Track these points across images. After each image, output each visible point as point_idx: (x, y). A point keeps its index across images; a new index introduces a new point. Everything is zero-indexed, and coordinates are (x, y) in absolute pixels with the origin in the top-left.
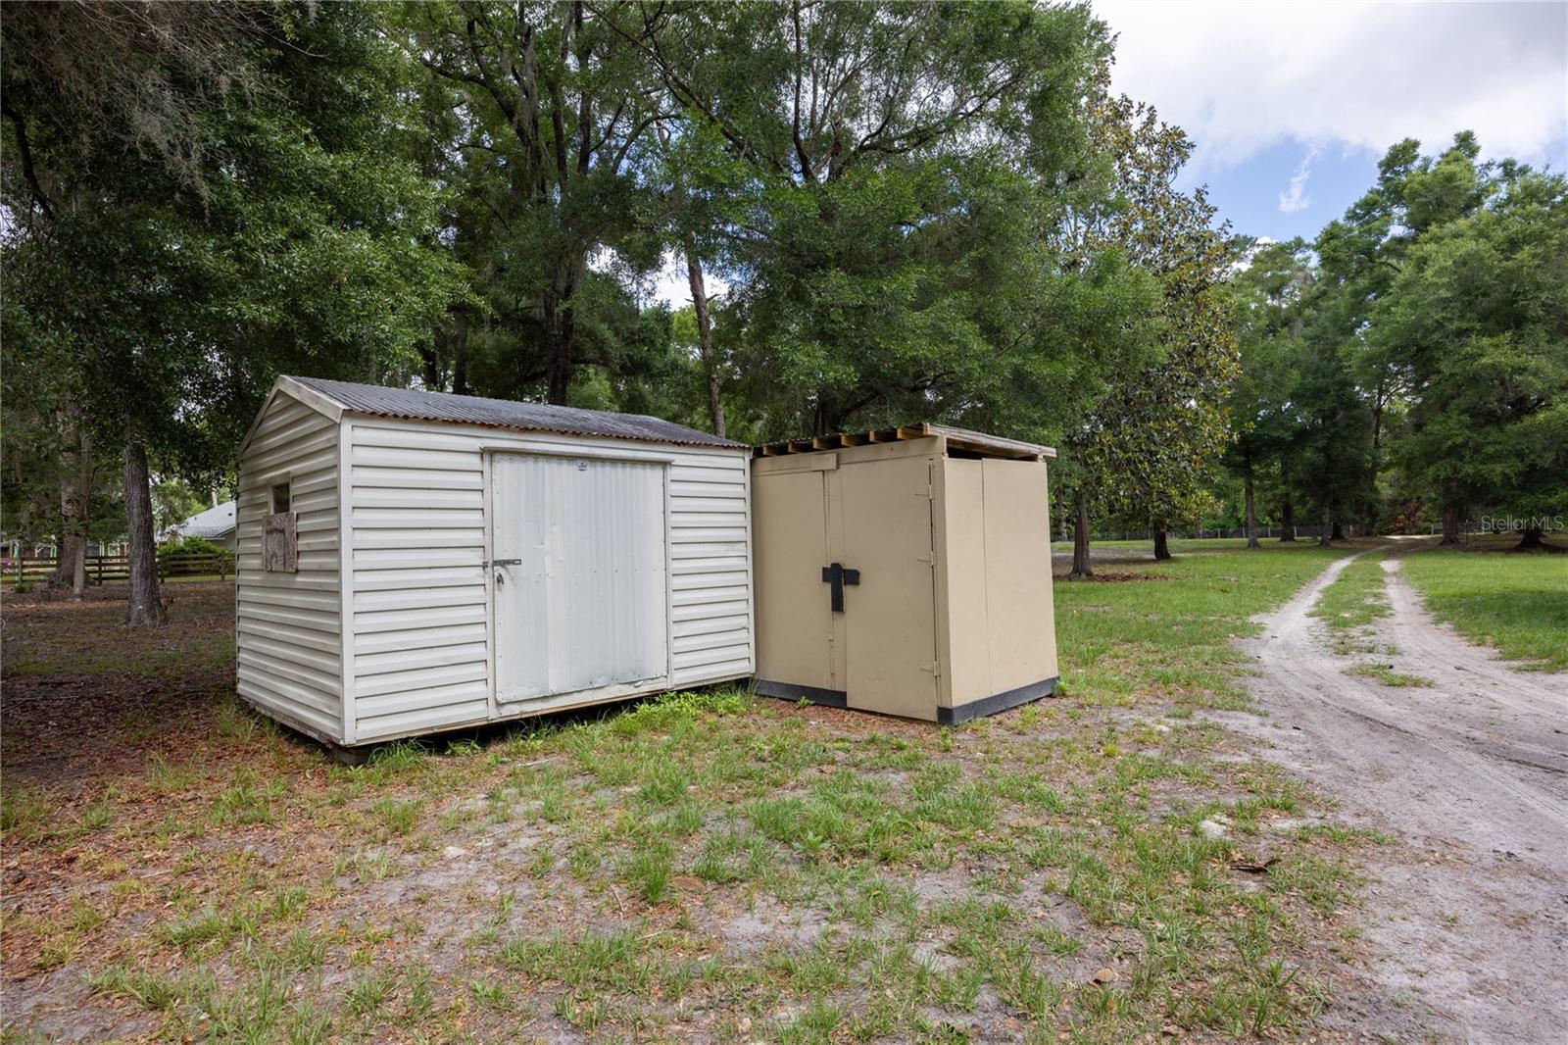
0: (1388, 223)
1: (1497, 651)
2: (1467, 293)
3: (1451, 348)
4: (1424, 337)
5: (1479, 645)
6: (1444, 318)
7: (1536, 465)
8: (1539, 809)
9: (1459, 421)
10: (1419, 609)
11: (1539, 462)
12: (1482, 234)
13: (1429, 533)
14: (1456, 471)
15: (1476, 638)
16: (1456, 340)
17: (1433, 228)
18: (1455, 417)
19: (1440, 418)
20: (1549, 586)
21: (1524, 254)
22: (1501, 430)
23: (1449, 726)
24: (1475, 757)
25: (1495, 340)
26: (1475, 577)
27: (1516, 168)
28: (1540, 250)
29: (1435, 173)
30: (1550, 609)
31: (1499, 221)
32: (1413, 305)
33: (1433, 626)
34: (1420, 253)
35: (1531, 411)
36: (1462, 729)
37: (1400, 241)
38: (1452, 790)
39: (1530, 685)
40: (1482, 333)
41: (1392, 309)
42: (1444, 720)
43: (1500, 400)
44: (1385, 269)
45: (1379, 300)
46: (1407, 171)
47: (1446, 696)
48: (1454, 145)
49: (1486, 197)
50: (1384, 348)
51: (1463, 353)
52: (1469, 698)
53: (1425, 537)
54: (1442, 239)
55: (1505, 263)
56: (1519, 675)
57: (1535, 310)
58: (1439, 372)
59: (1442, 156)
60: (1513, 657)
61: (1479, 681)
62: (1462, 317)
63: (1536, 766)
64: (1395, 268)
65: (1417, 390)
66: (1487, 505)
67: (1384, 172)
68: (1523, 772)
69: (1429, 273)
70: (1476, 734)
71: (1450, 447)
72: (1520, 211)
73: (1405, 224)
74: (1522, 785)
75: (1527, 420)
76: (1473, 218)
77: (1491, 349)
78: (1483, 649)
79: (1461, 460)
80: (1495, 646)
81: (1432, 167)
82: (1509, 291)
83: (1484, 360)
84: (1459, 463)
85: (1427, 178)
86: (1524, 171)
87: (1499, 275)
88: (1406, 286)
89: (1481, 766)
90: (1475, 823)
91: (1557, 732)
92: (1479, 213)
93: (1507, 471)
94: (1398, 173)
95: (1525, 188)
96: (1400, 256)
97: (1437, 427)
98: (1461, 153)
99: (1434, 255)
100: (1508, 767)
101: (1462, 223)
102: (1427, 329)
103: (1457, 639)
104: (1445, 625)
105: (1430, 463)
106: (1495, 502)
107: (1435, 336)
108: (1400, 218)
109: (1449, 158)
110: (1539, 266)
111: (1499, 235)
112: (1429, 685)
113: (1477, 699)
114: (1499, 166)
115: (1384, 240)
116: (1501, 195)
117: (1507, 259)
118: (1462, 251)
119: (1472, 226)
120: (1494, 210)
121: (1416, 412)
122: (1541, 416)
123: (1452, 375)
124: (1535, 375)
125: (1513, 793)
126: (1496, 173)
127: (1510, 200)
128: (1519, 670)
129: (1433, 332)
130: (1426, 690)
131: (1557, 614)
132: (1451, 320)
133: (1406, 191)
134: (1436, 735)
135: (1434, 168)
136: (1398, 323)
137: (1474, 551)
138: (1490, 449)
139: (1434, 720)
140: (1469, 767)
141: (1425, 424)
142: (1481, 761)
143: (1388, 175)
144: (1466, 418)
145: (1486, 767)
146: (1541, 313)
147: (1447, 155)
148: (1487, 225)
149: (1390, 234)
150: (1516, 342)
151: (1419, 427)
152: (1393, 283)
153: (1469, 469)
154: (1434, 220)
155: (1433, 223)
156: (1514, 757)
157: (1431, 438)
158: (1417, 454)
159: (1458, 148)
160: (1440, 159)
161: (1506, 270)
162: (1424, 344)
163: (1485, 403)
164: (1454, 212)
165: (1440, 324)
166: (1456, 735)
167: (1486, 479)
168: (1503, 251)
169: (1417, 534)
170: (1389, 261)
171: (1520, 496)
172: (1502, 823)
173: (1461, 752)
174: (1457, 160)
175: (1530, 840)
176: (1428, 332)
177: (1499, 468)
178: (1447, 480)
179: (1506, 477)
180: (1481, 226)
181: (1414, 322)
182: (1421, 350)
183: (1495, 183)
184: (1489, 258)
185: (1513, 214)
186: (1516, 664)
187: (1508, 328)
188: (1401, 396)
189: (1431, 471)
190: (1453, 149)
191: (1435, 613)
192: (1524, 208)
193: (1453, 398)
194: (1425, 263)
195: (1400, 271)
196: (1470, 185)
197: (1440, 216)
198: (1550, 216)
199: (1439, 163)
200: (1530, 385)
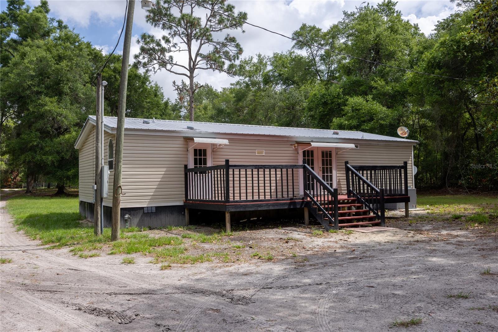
0: (10, 31)
1: (41, 241)
2: (41, 74)
3: (34, 99)
4: (23, 91)
5: (34, 240)
6: (31, 84)
7: (64, 157)
8: (46, 310)
9: (36, 134)
10: (11, 225)
11: (65, 156)
12: (48, 50)
13: (22, 188)
14: (33, 158)
15: (33, 237)
16: (36, 96)
17: (29, 40)
18: (34, 132)
19: (27, 132)
20: (64, 211)
21: (64, 64)
22: (52, 141)
23: (16, 280)
24: (24, 293)
25: (51, 99)
26: (37, 208)
27: (63, 25)
28: (69, 64)
29: (32, 14)
30: (63, 221)
31: (56, 46)
32: (19, 75)
33: (16, 233)
34: (22, 50)
35: (63, 134)
36: (20, 280)
37: (15, 41)
38: (12, 311)
39: (51, 255)
40: (46, 95)
41: (9, 74)
42: (14, 278)
43: (52, 127)
44: (7, 53)
45: (3, 68)
46: (19, 8)
47: (16, 266)
48: (40, 5)
49: (51, 34)
50: (5, 93)
51: (38, 102)
52: (25, 265)
53: (20, 189)
54: (33, 46)
55: (56, 66)
56: (48, 251)
57: (66, 89)
58: (28, 110)
59: (35, 8)
60: (46, 243)
61: (31, 256)
62: (39, 86)
63: (47, 291)
64: (12, 54)
65: (18, 117)
66: (45, 175)
67: (9, 5)
68: (42, 295)
69: (26, 61)
70: (27, 282)
71: (31, 146)
72: (63, 44)
73: (18, 34)
74: (41, 301)
75: (62, 137)
76: (46, 41)
77: (49, 103)
78: (35, 241)
79: (35, 153)
80: (40, 239)
81: (30, 11)
82: (57, 79)
83: (46, 108)
84: (34, 154)
85: (28, 15)
86: (66, 27)
87: (54, 70)
88: (15, 64)
89: (26, 296)
90: (19, 324)
91: (58, 274)
92: (48, 40)
93: (53, 159)
94: (15, 8)
95: (66, 35)
96: (15, 49)
97: (26, 136)
98: (42, 9)
99: (29, 53)
100: (37, 294)
101: (41, 42)
102: (24, 88)
103: (25, 238)
104: (22, 232)
105: (22, 153)
106: (47, 174)
107: (28, 92)
108: (15, 31)
109: (37, 10)
110: (69, 70)
111: (55, 52)
112: (9, 262)
113: (29, 265)
114: (57, 21)
115: (8, 39)
116: (57, 35)
117: (58, 64)
118: (40, 55)
119: (45, 45)
120: (54, 40)
121: (18, 127)
122: (67, 136)
123: (34, 112)
124: (65, 118)
125: (37, 306)
126: (56, 24)
127: (60, 38)
128: (48, 249)
129: (26, 90)
130: (8, 264)
131: (65, 223)
132: (34, 86)
133: (19, 18)
134: (9, 285)
135: (31, 12)
136: (11, 82)
137: (39, 196)
138: (47, 149)
139: (10, 278)
140: (21, 298)
141: (21, 134)
142: (27, 294)
143: (11, 7)
144: (38, 134)
145: (28, 296)
146: (68, 91)
147: (37, 8)
148: (51, 46)
149: (11, 37)
150: (59, 102)
151: (18, 135)
152: (10, 62)
153: (38, 157)
154: (30, 36)
155: (29, 38)
156: (40, 289)
157: (23, 141)
158: (17, 148)
159: (41, 7)
160: (34, 9)
161: (57, 69)
162: (23, 95)
163: (46, 127)
164: (38, 36)
165: (29, 87)
166: (17, 284)
167: (45, 162)
168: (56, 60)
169: (16, 188)
170: (9, 50)
171: (58, 171)
172: (30, 321)
173: (19, 291)
174: (41, 12)
175: (40, 326)
176: (24, 90)
177: (50, 158)
178: (29, 162)
179: (53, 162)
180: (48, 46)
181: (18, 83)
182: (21, 97)
183: (55, 28)
184: (51, 61)
185: (61, 45)
186: (47, 246)
187: (56, 95)
188: (12, 119)
189: (22, 157)
190: (39, 6)
191: (18, 226)
192: (65, 43)
193: (34, 123)
194: (25, 56)
195: (14, 56)
196: (45, 26)
197: (32, 36)
198: (73, 50)
199: (33, 10)
200: (63, 122)
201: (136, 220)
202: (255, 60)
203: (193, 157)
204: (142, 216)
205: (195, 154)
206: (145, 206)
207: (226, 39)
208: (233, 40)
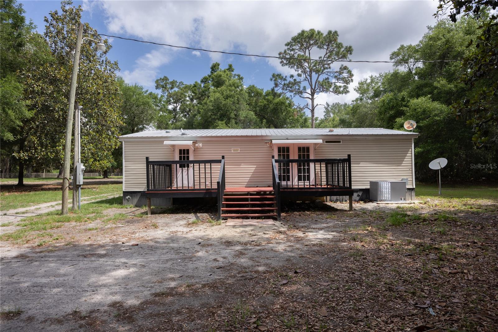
48: (228, 67)
67: (212, 70)
147: (226, 69)
201: (136, 200)
202: (369, 81)
203: (179, 156)
204: (140, 198)
205: (180, 153)
206: (143, 190)
207: (341, 68)
208: (345, 68)
